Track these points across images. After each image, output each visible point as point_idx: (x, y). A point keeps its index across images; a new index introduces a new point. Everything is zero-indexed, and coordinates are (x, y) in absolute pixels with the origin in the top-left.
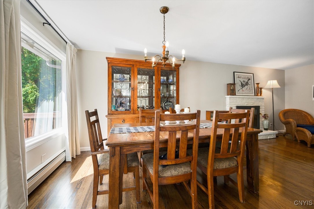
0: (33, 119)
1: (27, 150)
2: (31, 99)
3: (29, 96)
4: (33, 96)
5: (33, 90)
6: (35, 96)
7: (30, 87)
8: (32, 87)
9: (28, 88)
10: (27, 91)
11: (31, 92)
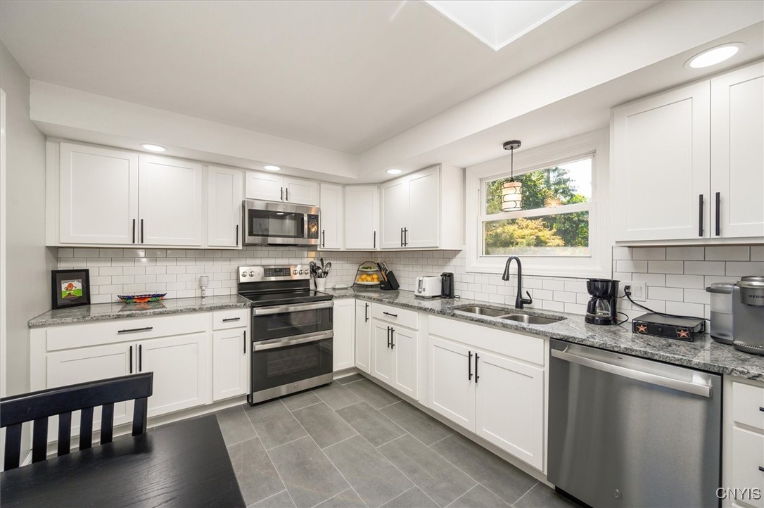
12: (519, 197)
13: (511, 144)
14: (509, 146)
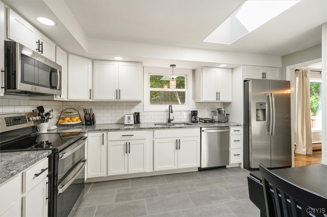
0: (315, 120)
1: (312, 132)
2: (315, 106)
3: (314, 104)
4: (316, 104)
5: (316, 100)
6: (317, 105)
7: (315, 98)
8: (316, 98)
9: (312, 99)
10: (312, 101)
11: (315, 102)
12: (175, 84)
13: (173, 66)
14: (172, 66)
